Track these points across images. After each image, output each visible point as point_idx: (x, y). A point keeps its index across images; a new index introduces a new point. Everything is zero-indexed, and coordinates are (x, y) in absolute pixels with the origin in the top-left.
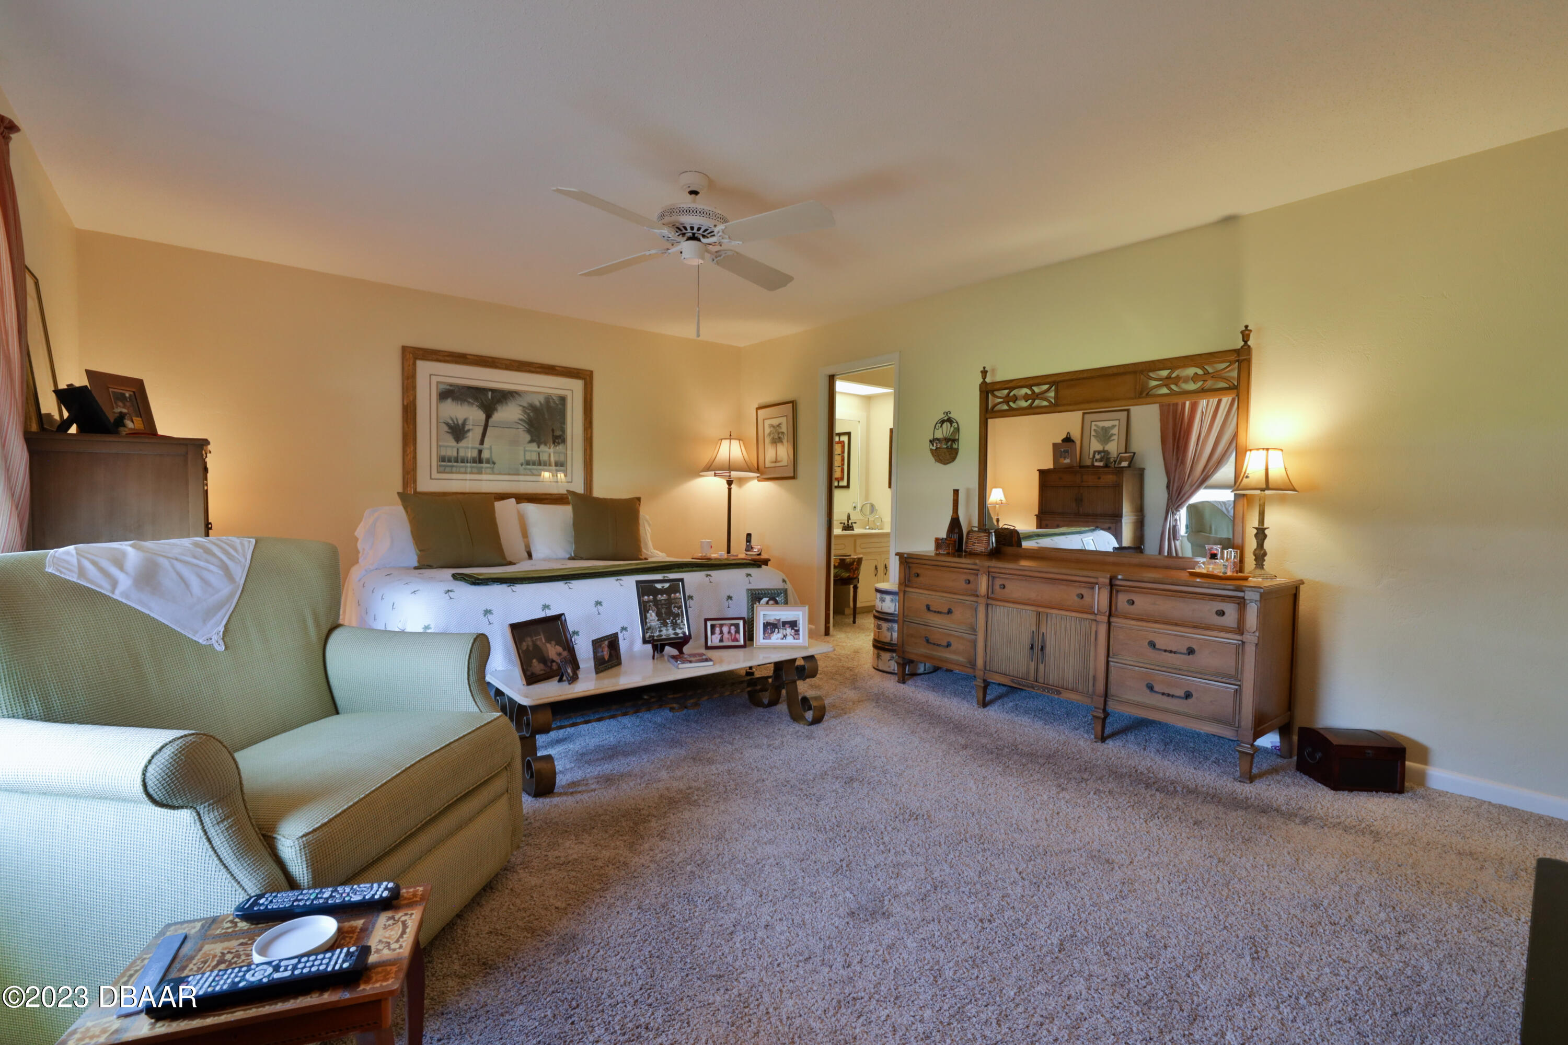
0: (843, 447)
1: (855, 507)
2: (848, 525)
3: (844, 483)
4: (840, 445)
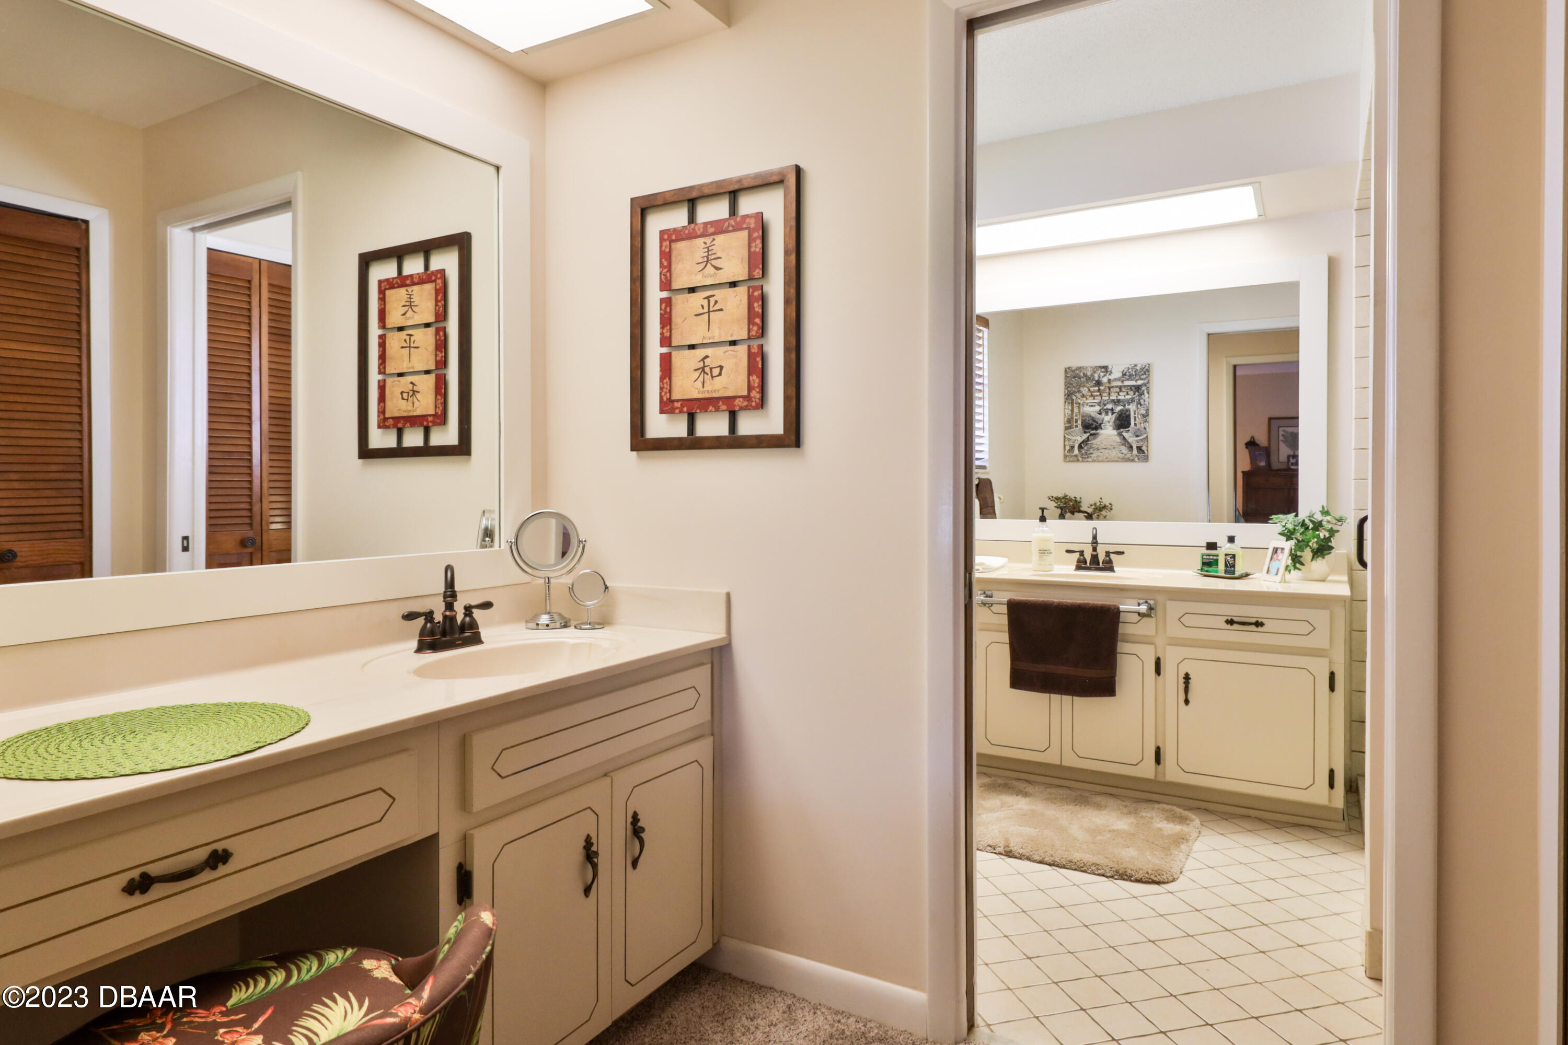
0: (442, 294)
1: (488, 534)
2: (450, 620)
3: (448, 436)
4: (429, 288)
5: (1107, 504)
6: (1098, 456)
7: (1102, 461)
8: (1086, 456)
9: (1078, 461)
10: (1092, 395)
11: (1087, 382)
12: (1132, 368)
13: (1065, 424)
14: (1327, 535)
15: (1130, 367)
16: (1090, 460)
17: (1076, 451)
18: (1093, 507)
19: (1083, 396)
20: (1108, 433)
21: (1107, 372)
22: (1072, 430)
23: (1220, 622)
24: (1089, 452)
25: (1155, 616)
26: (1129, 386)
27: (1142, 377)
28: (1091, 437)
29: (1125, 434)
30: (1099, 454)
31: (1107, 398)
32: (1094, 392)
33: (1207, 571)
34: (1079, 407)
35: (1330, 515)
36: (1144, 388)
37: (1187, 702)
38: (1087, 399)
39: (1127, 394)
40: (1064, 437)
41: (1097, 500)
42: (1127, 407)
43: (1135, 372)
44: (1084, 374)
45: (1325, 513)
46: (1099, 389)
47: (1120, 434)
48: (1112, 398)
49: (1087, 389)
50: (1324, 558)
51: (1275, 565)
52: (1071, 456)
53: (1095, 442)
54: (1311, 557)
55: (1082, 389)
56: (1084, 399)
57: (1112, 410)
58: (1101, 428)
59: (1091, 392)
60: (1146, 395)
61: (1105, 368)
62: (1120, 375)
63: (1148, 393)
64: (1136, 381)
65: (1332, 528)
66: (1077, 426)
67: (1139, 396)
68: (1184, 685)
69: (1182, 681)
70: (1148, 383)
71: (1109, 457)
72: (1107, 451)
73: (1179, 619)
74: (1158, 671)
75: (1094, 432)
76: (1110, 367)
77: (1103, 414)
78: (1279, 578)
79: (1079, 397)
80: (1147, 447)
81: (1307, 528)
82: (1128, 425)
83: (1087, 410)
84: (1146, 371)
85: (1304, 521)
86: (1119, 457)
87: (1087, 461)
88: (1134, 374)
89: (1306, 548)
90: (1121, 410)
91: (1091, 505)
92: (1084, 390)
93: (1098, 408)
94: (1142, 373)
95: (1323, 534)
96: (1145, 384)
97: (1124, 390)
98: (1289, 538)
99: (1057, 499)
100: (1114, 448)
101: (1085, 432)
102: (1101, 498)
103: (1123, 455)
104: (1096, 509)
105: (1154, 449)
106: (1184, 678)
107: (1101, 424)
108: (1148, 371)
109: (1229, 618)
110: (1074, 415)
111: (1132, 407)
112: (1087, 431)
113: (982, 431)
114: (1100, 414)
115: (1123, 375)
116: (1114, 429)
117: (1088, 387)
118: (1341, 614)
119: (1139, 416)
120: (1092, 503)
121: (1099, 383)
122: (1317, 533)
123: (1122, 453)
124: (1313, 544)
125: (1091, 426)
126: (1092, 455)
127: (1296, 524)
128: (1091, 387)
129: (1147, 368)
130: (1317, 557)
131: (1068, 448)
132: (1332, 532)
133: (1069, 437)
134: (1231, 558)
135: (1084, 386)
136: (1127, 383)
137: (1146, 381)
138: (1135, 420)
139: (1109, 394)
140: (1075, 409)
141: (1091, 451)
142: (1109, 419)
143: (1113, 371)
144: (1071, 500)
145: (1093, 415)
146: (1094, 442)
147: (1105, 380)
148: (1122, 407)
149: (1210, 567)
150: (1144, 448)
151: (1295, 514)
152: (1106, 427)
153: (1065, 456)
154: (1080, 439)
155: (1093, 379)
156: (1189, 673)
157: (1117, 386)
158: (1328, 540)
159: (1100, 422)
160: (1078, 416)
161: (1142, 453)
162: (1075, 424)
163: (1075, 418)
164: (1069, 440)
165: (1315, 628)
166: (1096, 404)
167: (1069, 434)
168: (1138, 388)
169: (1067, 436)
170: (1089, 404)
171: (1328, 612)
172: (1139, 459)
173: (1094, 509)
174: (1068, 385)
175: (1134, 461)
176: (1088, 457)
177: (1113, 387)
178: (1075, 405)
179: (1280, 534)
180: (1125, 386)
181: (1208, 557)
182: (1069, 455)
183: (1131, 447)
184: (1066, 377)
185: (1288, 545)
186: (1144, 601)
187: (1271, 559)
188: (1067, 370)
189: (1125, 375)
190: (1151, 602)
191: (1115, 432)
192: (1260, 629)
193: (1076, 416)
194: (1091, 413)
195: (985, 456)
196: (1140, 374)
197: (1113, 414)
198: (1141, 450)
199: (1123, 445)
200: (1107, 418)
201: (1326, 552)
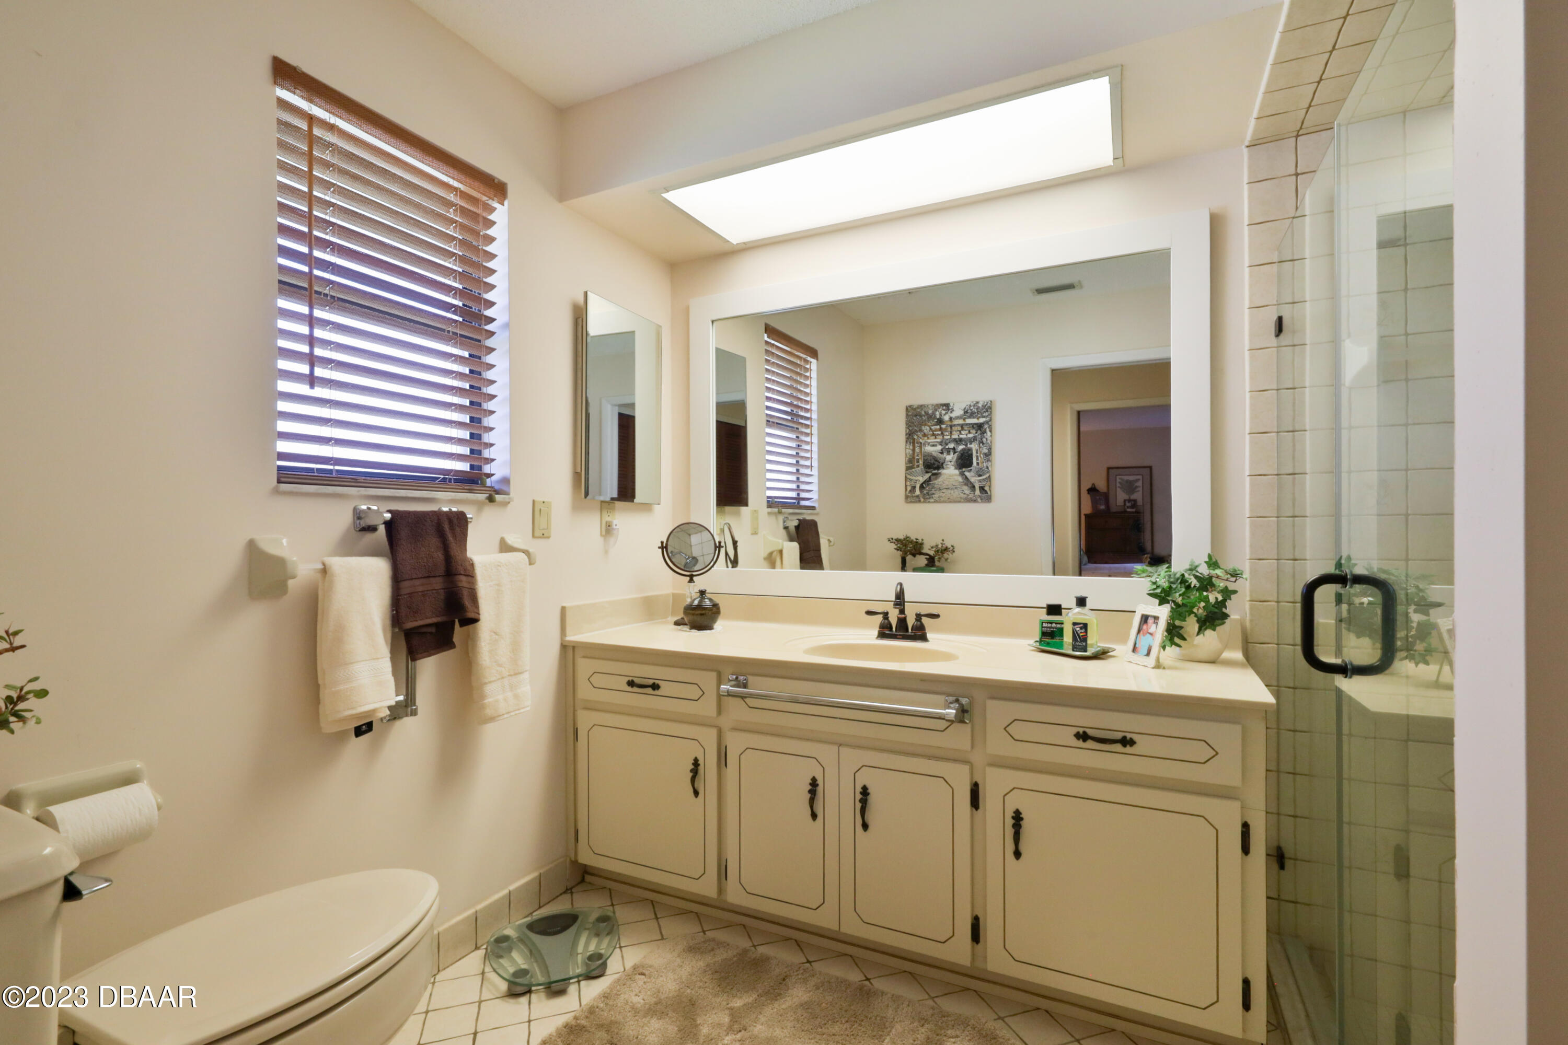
5: (949, 546)
6: (940, 497)
7: (944, 502)
8: (928, 497)
9: (920, 501)
10: (933, 435)
11: (929, 421)
12: (974, 406)
13: (906, 464)
14: (1220, 598)
15: (972, 404)
16: (932, 500)
17: (918, 492)
18: (934, 549)
19: (925, 435)
20: (950, 472)
21: (949, 409)
22: (914, 470)
23: (1068, 736)
24: (930, 492)
25: (970, 721)
26: (971, 424)
27: (984, 414)
28: (932, 477)
29: (967, 474)
30: (941, 494)
31: (949, 437)
32: (936, 430)
33: (1048, 644)
34: (921, 447)
35: (1219, 567)
36: (986, 426)
37: (1017, 854)
38: (928, 438)
39: (969, 432)
40: (906, 477)
41: (939, 542)
42: (969, 446)
43: (977, 409)
44: (925, 412)
45: (1213, 563)
46: (941, 428)
47: (962, 474)
48: (953, 437)
49: (928, 428)
50: (1214, 630)
51: (1144, 641)
52: (913, 497)
53: (938, 482)
54: (1197, 629)
55: (923, 428)
56: (926, 438)
57: (954, 449)
58: (943, 468)
59: (933, 431)
60: (989, 433)
61: (947, 406)
62: (962, 412)
63: (991, 431)
64: (978, 419)
65: (1226, 587)
66: (918, 466)
67: (981, 434)
68: (1013, 831)
69: (1010, 822)
70: (990, 420)
71: (951, 498)
72: (950, 491)
73: (1005, 729)
74: (975, 802)
75: (936, 471)
76: (951, 405)
77: (945, 454)
78: (1151, 661)
79: (920, 436)
80: (990, 487)
81: (1188, 587)
82: (971, 464)
83: (929, 449)
84: (988, 408)
85: (1183, 575)
86: (961, 498)
87: (929, 502)
88: (976, 411)
89: (1189, 615)
90: (963, 450)
91: (932, 548)
92: (926, 429)
93: (939, 448)
94: (984, 410)
95: (1213, 596)
96: (987, 422)
97: (966, 429)
98: (1163, 601)
99: (898, 540)
100: (956, 488)
101: (927, 472)
102: (943, 540)
103: (966, 496)
104: (938, 551)
105: (998, 488)
106: (1013, 818)
107: (942, 464)
108: (990, 408)
109: (1081, 730)
110: (916, 455)
111: (974, 446)
112: (929, 470)
113: (810, 469)
114: (942, 453)
115: (965, 413)
116: (956, 468)
117: (929, 426)
118: (1259, 731)
119: (982, 455)
120: (934, 544)
121: (940, 421)
122: (1205, 593)
123: (965, 494)
124: (1200, 609)
125: (933, 466)
126: (933, 496)
127: (1172, 580)
128: (932, 426)
129: (989, 405)
130: (1206, 629)
131: (909, 488)
132: (1228, 593)
133: (910, 477)
134: (1081, 628)
135: (925, 425)
136: (969, 421)
137: (988, 419)
138: (977, 459)
139: (951, 432)
140: (916, 449)
141: (933, 491)
142: (950, 458)
143: (954, 409)
144: (912, 542)
145: (934, 454)
146: (936, 482)
147: (946, 418)
148: (964, 447)
149: (1052, 638)
150: (987, 488)
151: (1167, 565)
152: (949, 466)
153: (907, 497)
154: (921, 479)
155: (935, 417)
156: (1021, 810)
157: (959, 425)
158: (1222, 604)
159: (942, 461)
160: (920, 456)
161: (985, 494)
162: (916, 464)
163: (916, 458)
164: (911, 480)
165: (1217, 753)
166: (938, 444)
167: (910, 474)
168: (980, 427)
169: (908, 476)
170: (931, 444)
171: (1238, 728)
172: (981, 499)
173: (935, 551)
174: (909, 424)
175: (978, 502)
176: (930, 498)
177: (954, 425)
178: (916, 445)
179: (1150, 595)
180: (967, 424)
181: (1049, 625)
182: (911, 497)
183: (973, 487)
184: (907, 415)
185: (1164, 612)
186: (954, 698)
187: (1139, 631)
188: (909, 409)
189: (968, 413)
190: (964, 701)
191: (957, 472)
192: (1128, 749)
193: (917, 456)
194: (933, 453)
195: (814, 496)
196: (982, 411)
197: (955, 453)
198: (984, 490)
199: (966, 484)
200: (949, 458)
201: (1218, 622)
